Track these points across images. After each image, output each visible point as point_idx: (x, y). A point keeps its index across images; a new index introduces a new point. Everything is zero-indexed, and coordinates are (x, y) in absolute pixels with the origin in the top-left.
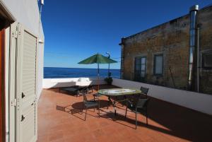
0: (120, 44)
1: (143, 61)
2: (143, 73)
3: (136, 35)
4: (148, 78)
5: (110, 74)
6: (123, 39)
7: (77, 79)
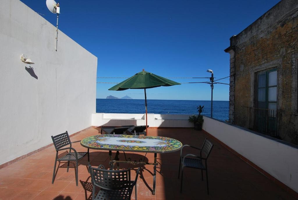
0: (227, 51)
1: (273, 78)
2: (272, 108)
3: (255, 23)
4: (285, 119)
5: (200, 109)
6: (232, 39)
7: (140, 116)
